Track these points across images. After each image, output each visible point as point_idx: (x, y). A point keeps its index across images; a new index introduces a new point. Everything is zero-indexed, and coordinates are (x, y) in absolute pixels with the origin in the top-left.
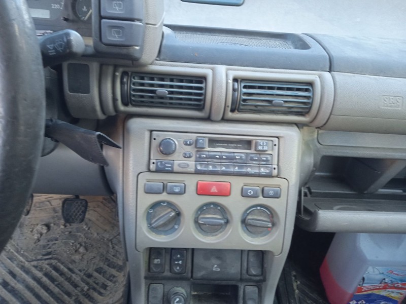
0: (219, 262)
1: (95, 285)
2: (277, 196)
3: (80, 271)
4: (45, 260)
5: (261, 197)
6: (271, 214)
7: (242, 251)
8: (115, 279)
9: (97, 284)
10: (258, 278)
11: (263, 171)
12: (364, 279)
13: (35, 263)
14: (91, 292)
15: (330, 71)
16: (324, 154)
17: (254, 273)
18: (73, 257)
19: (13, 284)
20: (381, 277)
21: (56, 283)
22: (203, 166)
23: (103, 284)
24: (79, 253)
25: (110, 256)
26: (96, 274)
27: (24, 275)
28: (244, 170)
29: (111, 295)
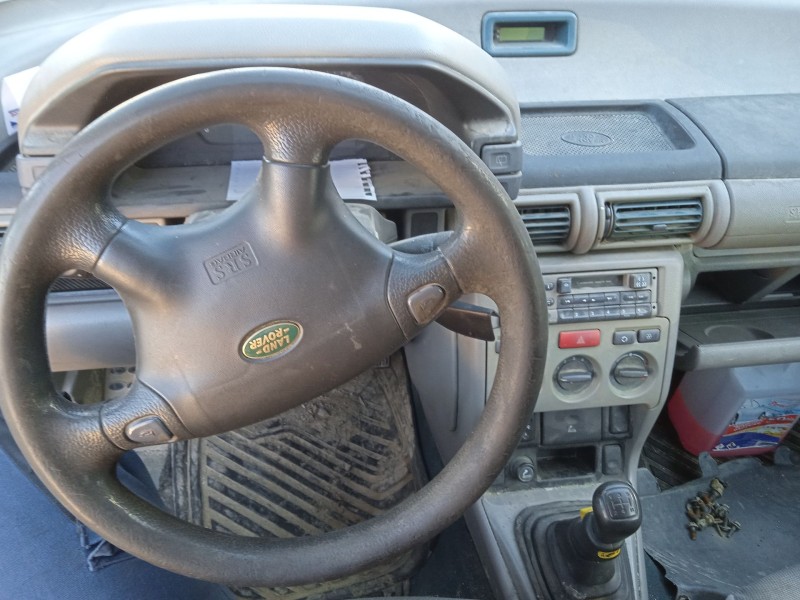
0: (575, 422)
1: (358, 462)
2: (655, 339)
3: (330, 443)
4: (275, 433)
5: (636, 343)
6: (646, 360)
7: (602, 409)
8: (385, 450)
9: (361, 459)
10: (623, 435)
11: (641, 312)
12: (737, 416)
13: (262, 440)
14: (357, 472)
15: (723, 178)
16: (702, 270)
17: (619, 430)
18: (313, 426)
19: (243, 473)
20: (761, 410)
21: (303, 464)
22: (568, 314)
23: (370, 458)
24: (320, 419)
25: (366, 418)
26: (353, 446)
27: (253, 459)
28: (617, 314)
29: (387, 472)
